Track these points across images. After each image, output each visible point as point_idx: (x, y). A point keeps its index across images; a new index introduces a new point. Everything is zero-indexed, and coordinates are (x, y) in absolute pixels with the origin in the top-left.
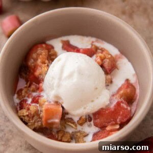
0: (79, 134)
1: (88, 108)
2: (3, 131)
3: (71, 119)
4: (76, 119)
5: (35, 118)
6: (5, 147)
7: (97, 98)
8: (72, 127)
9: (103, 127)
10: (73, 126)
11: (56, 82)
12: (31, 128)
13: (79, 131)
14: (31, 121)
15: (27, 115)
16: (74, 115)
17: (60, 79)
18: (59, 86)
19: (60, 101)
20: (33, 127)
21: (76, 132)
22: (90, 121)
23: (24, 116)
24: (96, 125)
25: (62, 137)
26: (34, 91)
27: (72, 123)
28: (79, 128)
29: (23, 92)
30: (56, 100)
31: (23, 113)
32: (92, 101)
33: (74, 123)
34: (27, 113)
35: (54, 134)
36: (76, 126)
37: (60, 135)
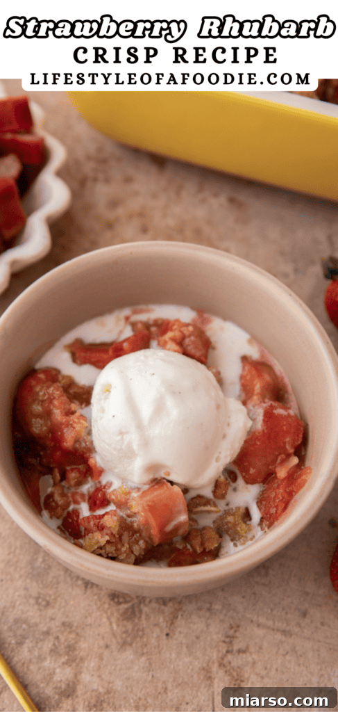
0: (230, 519)
1: (223, 455)
2: (47, 633)
3: (199, 497)
4: (208, 493)
5: (125, 537)
6: (74, 665)
7: (229, 425)
8: (209, 512)
9: (267, 478)
10: (213, 509)
11: (134, 438)
12: (129, 563)
13: (227, 513)
14: (124, 549)
15: (108, 542)
16: (202, 487)
17: (140, 427)
18: (146, 443)
19: (162, 474)
20: (133, 558)
21: (222, 518)
22: (235, 479)
23: (101, 548)
24: (250, 481)
25: (202, 544)
26: (79, 483)
27: (205, 505)
28: (222, 505)
29: (57, 497)
30: (151, 477)
31: (98, 542)
32: (224, 436)
33: (207, 502)
34: (107, 538)
35: (181, 547)
36: (215, 505)
37: (197, 543)
